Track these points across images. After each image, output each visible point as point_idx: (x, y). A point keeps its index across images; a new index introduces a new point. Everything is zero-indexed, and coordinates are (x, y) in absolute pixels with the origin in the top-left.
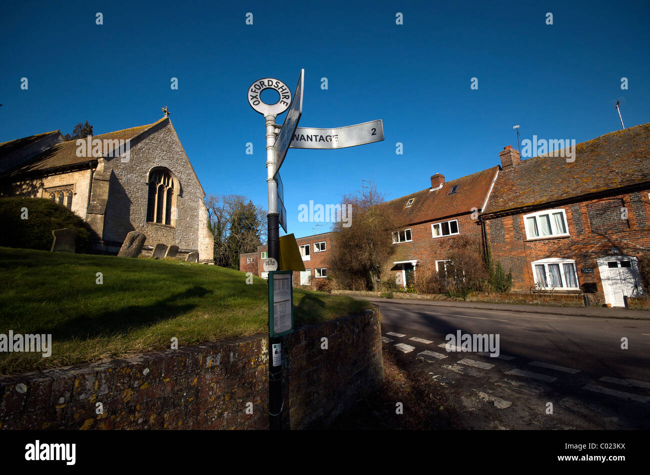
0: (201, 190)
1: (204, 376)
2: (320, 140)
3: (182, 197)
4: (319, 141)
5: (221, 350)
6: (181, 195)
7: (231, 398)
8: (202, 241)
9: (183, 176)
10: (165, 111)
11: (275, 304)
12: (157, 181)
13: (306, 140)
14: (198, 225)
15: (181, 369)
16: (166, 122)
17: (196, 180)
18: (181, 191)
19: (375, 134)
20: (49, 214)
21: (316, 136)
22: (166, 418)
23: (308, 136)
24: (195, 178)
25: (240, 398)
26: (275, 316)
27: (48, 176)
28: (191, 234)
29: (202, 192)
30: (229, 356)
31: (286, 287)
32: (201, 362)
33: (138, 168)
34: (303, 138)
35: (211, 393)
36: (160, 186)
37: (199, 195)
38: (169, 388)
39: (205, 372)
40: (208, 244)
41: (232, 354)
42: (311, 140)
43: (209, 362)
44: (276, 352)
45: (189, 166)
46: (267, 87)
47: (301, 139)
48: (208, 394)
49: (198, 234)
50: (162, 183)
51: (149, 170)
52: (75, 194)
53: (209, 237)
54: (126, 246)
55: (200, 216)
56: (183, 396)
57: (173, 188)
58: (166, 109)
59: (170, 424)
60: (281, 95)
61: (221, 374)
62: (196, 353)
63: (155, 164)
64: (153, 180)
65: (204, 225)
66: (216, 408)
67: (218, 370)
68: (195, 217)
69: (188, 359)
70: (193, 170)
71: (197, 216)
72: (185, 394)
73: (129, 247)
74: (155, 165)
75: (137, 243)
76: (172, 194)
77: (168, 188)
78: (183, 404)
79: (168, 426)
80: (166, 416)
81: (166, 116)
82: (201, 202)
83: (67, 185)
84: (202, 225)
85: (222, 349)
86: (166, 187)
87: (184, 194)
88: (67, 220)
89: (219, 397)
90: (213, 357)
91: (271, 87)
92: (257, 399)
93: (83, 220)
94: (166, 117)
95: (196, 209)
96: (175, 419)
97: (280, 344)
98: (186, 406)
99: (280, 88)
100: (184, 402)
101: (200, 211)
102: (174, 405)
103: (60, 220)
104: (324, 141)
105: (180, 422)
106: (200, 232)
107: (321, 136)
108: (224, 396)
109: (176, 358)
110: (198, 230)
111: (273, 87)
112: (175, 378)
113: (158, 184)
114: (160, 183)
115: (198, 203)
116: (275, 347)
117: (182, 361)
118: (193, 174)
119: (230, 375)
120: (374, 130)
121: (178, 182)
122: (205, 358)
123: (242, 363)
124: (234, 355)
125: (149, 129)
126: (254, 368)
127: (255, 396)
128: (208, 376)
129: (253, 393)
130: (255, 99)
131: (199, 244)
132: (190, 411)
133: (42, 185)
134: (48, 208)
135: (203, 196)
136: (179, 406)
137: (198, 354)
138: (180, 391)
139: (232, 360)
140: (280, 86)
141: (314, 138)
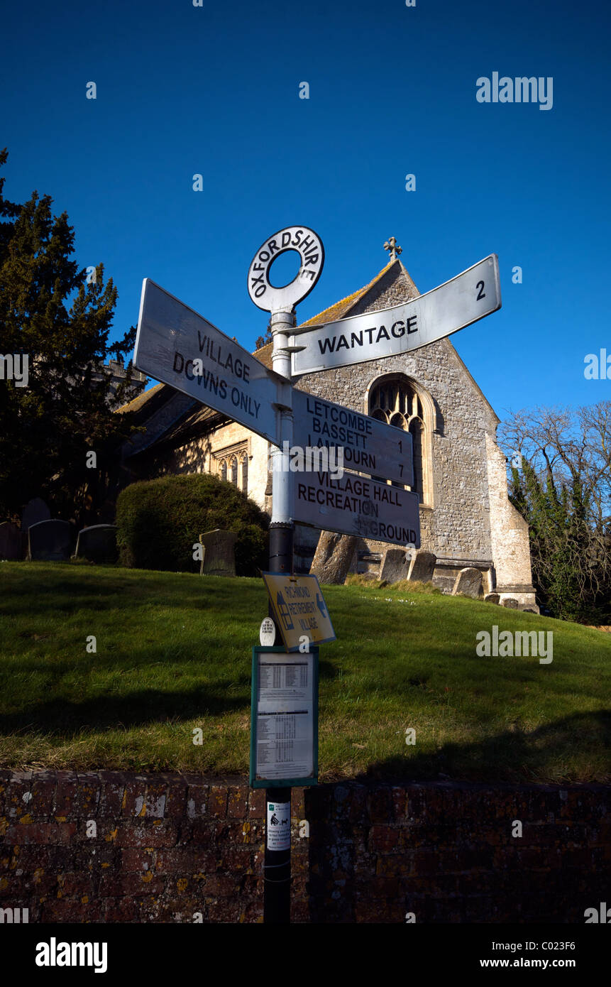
0: (488, 410)
1: (131, 832)
2: (379, 336)
3: (443, 436)
4: (378, 341)
5: (168, 791)
6: (440, 430)
7: (190, 889)
8: (501, 537)
9: (441, 386)
10: (391, 248)
11: (260, 717)
12: (387, 407)
13: (350, 346)
14: (487, 497)
15: (86, 806)
16: (395, 271)
17: (473, 390)
18: (440, 421)
19: (484, 296)
20: (205, 504)
21: (370, 331)
22: (61, 882)
23: (353, 336)
24: (469, 383)
25: (211, 896)
26: (259, 742)
27: (215, 430)
28: (472, 521)
29: (490, 416)
30: (185, 807)
31: (297, 681)
32: (124, 802)
33: (347, 387)
34: (343, 343)
35: (145, 866)
36: (393, 417)
37: (482, 424)
38: (66, 834)
39: (133, 824)
40: (517, 544)
41: (191, 804)
42: (361, 343)
43: (141, 806)
44: (274, 821)
45: (454, 358)
46: (281, 249)
47: (340, 345)
48: (141, 866)
49: (488, 520)
50: (397, 410)
51: (369, 388)
52: (251, 457)
53: (517, 526)
54: (321, 557)
55: (490, 475)
56: (92, 855)
57: (422, 417)
58: (392, 243)
59: (68, 895)
60: (304, 257)
61: (167, 835)
62: (113, 786)
63: (379, 371)
64: (378, 406)
65: (501, 497)
66: (156, 898)
67: (160, 827)
68: (477, 478)
69: (98, 793)
70: (464, 366)
71: (483, 476)
72: (94, 853)
73: (326, 560)
74: (379, 373)
75: (340, 552)
76: (420, 432)
77: (410, 419)
78: (91, 868)
79: (63, 896)
80: (60, 878)
81: (393, 257)
82: (489, 440)
83: (239, 443)
84: (497, 498)
85: (169, 789)
86: (407, 417)
87: (447, 428)
88: (231, 511)
89: (161, 879)
90: (150, 800)
91: (288, 247)
92: (257, 912)
93: (259, 509)
94: (393, 260)
95: (477, 460)
96: (76, 890)
97: (282, 805)
98: (97, 875)
99: (302, 244)
100: (92, 864)
101: (489, 462)
102: (75, 865)
103: (221, 513)
104: (388, 338)
105: (86, 897)
106: (493, 515)
107: (383, 328)
108: (175, 881)
109: (77, 787)
110: (488, 509)
111: (291, 246)
112: (75, 820)
113: (389, 414)
114: (393, 409)
115: (482, 444)
116: (272, 809)
117: (87, 794)
118: (465, 376)
119: (188, 842)
120: (481, 285)
121: (431, 401)
122: (132, 797)
123: (217, 826)
124: (198, 807)
125: (361, 299)
126: (249, 844)
127: (252, 904)
128: (139, 833)
129: (248, 897)
130: (259, 284)
131: (493, 545)
132: (103, 885)
133: (209, 446)
134: (205, 492)
135: (494, 426)
136: (83, 869)
137: (117, 788)
138: (86, 845)
139: (192, 814)
140: (303, 237)
141: (366, 336)
